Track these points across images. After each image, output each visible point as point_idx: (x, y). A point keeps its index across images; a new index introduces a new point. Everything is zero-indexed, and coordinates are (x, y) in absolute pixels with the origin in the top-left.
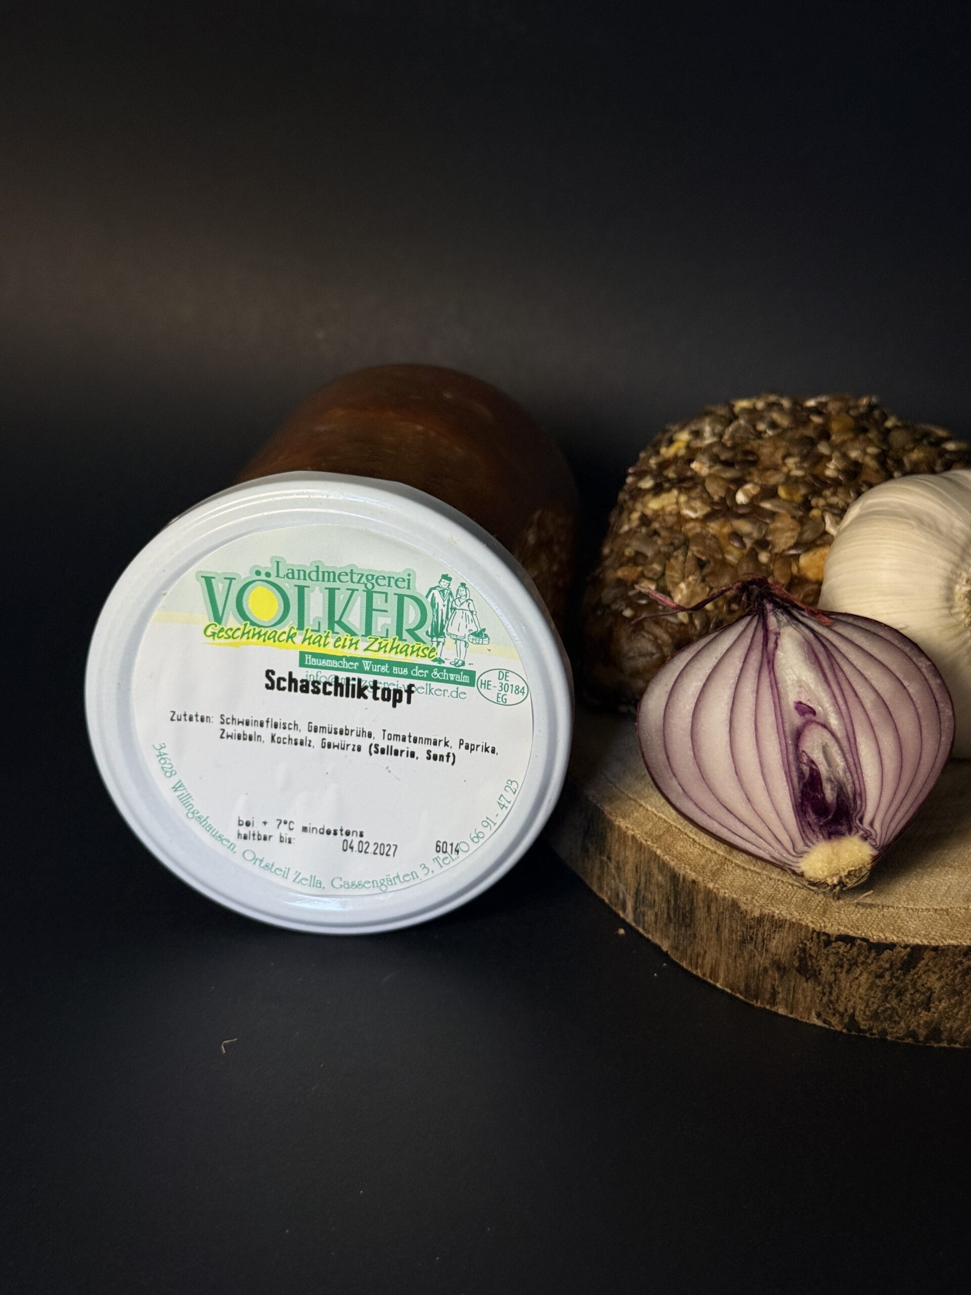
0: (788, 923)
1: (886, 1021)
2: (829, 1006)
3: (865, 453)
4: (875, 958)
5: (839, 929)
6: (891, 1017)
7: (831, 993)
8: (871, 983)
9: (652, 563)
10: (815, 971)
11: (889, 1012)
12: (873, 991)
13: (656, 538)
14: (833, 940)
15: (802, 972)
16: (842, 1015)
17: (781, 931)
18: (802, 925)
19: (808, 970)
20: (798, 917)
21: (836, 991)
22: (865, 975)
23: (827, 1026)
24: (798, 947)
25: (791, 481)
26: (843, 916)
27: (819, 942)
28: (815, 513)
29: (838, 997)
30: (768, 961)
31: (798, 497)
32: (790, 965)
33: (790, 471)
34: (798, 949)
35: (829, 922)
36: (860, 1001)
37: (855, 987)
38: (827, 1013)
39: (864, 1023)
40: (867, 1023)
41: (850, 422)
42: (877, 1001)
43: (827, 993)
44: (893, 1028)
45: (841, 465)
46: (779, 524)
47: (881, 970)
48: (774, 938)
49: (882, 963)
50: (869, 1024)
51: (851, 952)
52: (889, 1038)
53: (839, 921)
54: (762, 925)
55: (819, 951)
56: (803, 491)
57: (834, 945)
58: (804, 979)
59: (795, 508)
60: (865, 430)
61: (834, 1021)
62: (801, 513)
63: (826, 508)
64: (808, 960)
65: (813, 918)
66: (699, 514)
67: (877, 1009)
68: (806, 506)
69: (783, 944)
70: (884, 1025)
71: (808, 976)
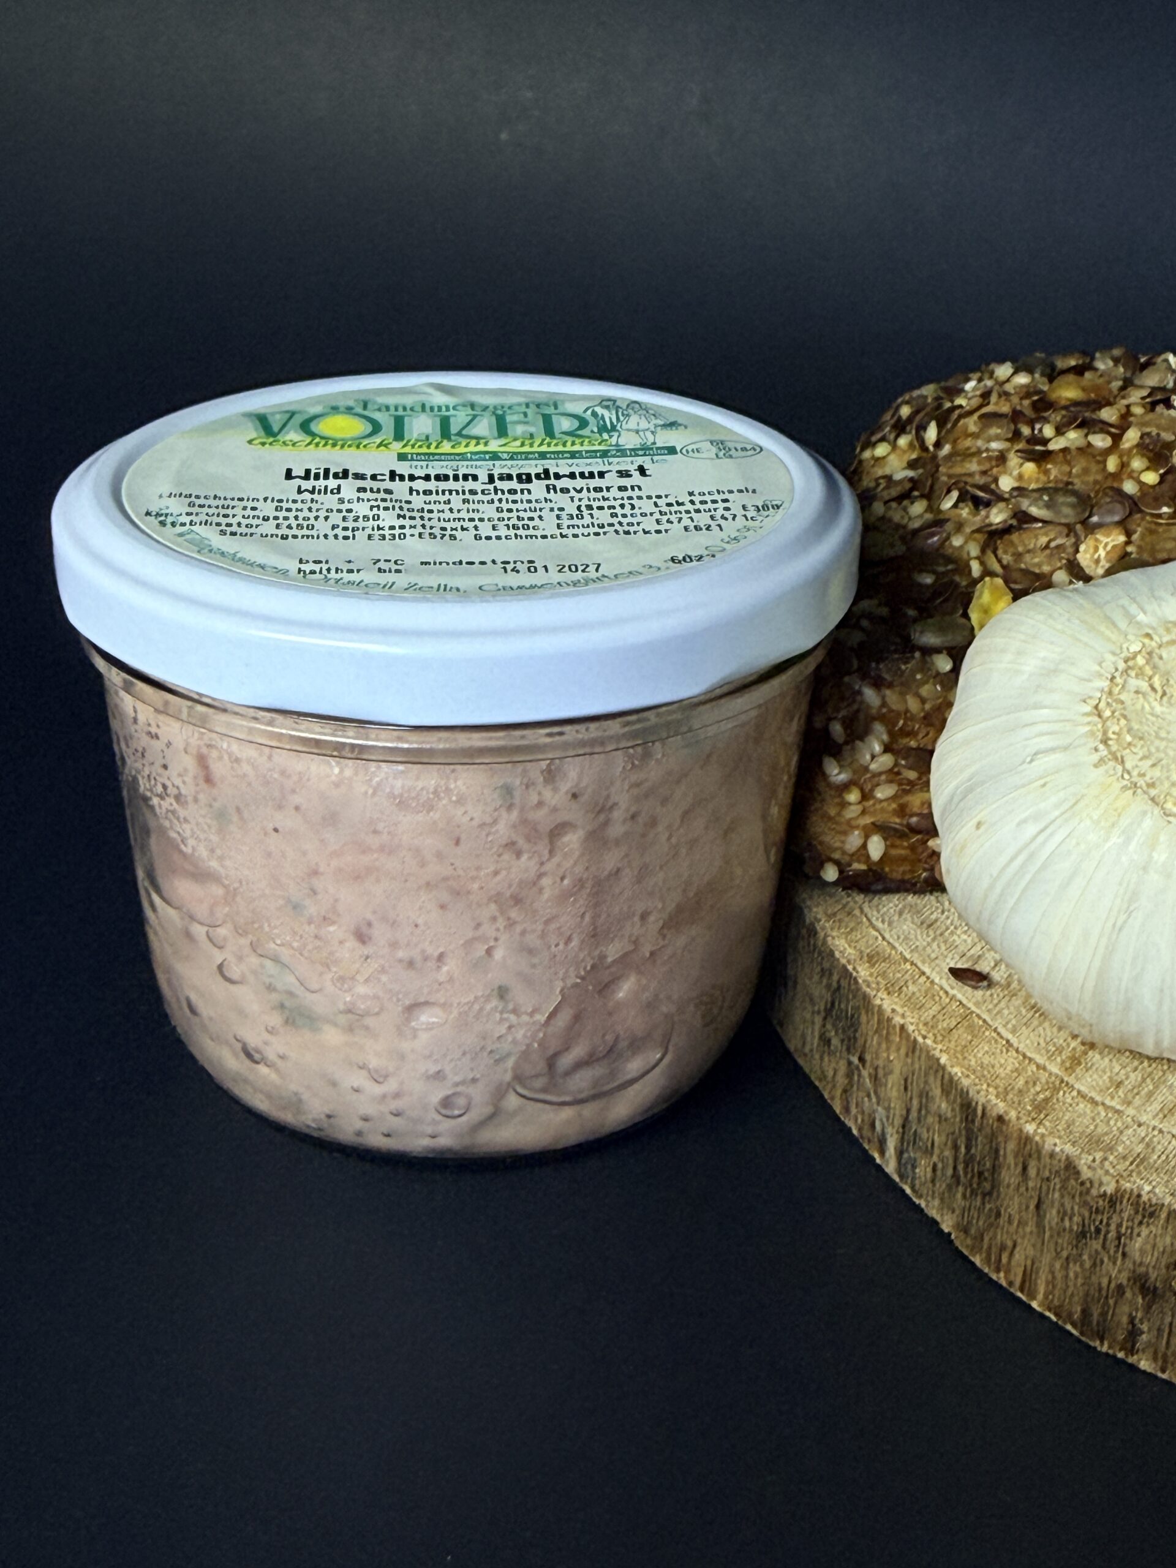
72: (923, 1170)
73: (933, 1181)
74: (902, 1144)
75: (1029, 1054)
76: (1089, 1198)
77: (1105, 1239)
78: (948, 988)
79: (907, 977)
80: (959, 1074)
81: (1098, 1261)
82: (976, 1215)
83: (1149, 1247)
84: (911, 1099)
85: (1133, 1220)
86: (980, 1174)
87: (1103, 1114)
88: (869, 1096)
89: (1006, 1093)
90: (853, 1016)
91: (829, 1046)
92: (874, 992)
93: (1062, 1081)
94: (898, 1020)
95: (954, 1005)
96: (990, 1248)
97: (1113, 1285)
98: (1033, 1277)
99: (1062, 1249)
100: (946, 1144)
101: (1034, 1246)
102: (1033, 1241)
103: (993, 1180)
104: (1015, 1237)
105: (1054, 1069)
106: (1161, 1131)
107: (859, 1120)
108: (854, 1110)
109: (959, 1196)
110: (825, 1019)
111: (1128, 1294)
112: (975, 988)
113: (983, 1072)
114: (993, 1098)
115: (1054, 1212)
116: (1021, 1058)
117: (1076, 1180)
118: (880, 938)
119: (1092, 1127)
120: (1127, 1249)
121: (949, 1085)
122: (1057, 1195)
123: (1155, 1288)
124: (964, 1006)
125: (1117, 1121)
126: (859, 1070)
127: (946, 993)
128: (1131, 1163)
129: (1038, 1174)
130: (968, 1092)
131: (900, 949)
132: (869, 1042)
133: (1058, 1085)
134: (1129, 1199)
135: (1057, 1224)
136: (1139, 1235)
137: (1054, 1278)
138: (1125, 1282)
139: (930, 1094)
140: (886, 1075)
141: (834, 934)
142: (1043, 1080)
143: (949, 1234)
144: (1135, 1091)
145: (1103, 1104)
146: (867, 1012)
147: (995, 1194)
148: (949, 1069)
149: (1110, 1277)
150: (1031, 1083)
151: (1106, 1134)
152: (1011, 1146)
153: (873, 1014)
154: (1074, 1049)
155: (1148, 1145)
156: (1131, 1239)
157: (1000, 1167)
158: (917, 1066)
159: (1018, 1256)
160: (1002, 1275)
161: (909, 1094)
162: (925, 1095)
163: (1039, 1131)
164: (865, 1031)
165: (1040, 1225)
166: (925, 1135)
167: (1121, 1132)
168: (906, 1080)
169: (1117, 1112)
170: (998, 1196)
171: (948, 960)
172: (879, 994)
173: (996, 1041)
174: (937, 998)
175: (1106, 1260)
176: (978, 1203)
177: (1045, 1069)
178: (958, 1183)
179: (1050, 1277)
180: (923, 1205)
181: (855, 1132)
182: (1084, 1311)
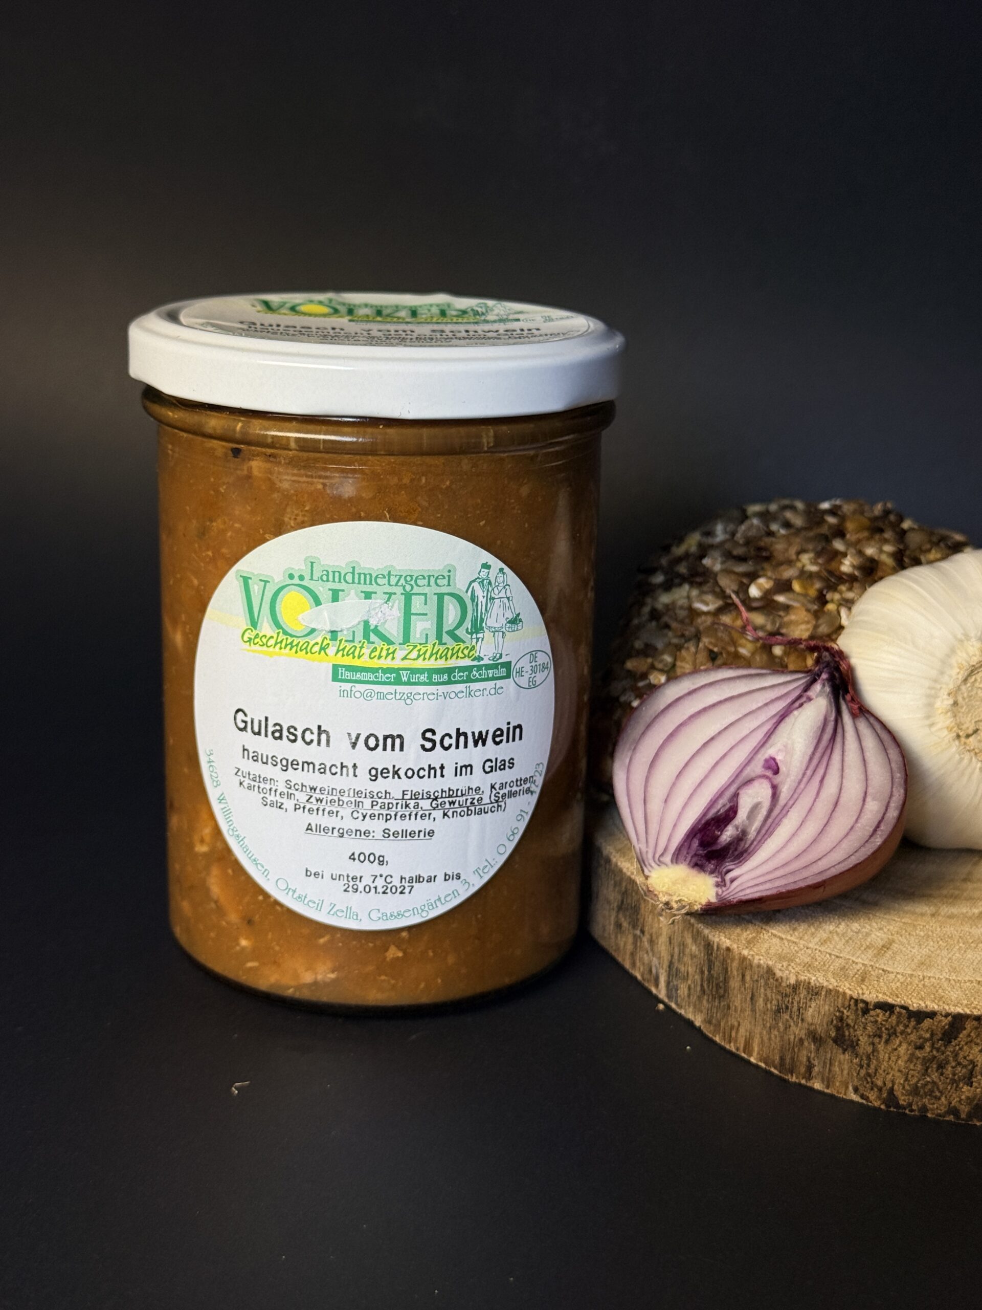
0: (824, 990)
1: (926, 1096)
2: (866, 1079)
3: (881, 551)
4: (914, 1028)
5: (877, 997)
6: (932, 1091)
7: (868, 1065)
8: (910, 1054)
9: (662, 653)
10: (852, 1041)
11: (929, 1086)
12: (913, 1064)
13: (666, 631)
14: (871, 1007)
15: (839, 1043)
16: (880, 1090)
17: (818, 998)
18: (839, 991)
19: (845, 1040)
20: (836, 984)
21: (874, 1063)
22: (904, 1046)
23: (864, 1102)
24: (835, 1015)
25: (805, 576)
26: (882, 984)
27: (857, 1009)
28: (831, 607)
29: (876, 1070)
30: (803, 1032)
31: (813, 593)
32: (826, 1035)
33: (804, 566)
34: (834, 1018)
35: (867, 989)
36: (898, 1074)
37: (893, 1058)
38: (865, 1087)
39: (903, 1098)
40: (907, 1098)
41: (866, 522)
42: (917, 1074)
43: (865, 1066)
44: (933, 1104)
45: (857, 561)
46: (793, 617)
47: (921, 1040)
48: (810, 1007)
49: (922, 1033)
50: (909, 1099)
51: (890, 1020)
52: (929, 1115)
53: (878, 989)
54: (798, 992)
55: (857, 1019)
56: (818, 585)
57: (872, 1013)
58: (840, 1051)
59: (810, 602)
60: (881, 531)
61: (872, 1096)
62: (816, 607)
63: (842, 602)
64: (845, 1029)
65: (850, 985)
66: (711, 607)
67: (918, 1082)
68: (822, 600)
69: (819, 1012)
70: (924, 1100)
71: (845, 1047)
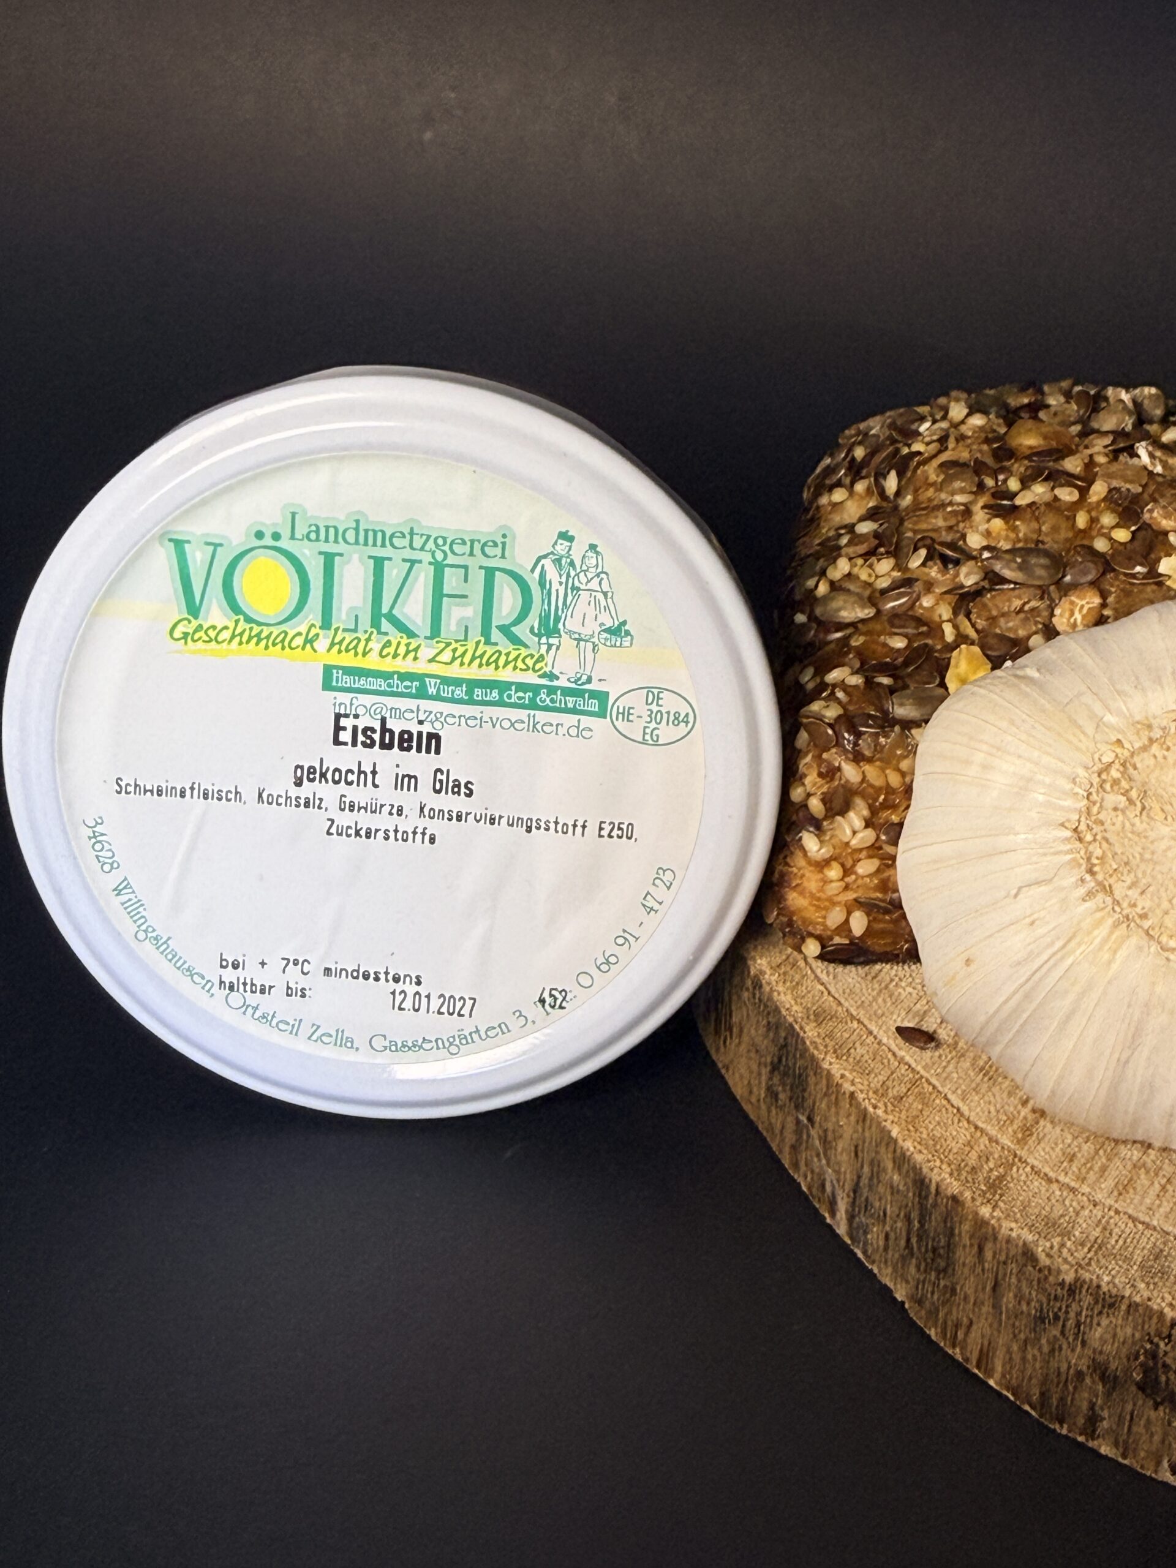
72: (875, 1236)
73: (886, 1249)
74: (854, 1210)
75: (980, 1124)
76: (1047, 1286)
77: (1064, 1326)
78: (895, 1049)
79: (854, 1037)
80: (912, 1149)
81: (1057, 1346)
82: (930, 1289)
83: (1108, 1336)
84: (862, 1167)
85: (1092, 1309)
86: (934, 1250)
87: (1058, 1193)
88: (818, 1155)
89: (959, 1169)
90: (800, 1075)
91: (777, 1100)
92: (822, 1056)
93: (1015, 1156)
94: (847, 1087)
95: (904, 1068)
96: (945, 1322)
97: (1072, 1371)
98: (991, 1354)
99: (1020, 1331)
100: (898, 1216)
101: (991, 1326)
102: (990, 1320)
103: (948, 1258)
104: (971, 1316)
105: (1006, 1141)
106: (1117, 1212)
107: (809, 1178)
108: (803, 1168)
109: (913, 1270)
110: (772, 1071)
111: (1088, 1380)
112: (922, 1049)
113: (934, 1145)
114: (947, 1176)
115: (1011, 1295)
116: (973, 1130)
117: (1034, 1267)
118: (826, 993)
119: (1048, 1208)
120: (1086, 1337)
121: (902, 1160)
122: (1014, 1280)
123: (1116, 1378)
124: (913, 1069)
125: (1072, 1200)
126: (808, 1131)
127: (894, 1054)
128: (1089, 1250)
129: (994, 1257)
130: (921, 1169)
131: (846, 1004)
132: (817, 1104)
133: (1012, 1160)
134: (1088, 1289)
135: (1014, 1306)
136: (1099, 1324)
137: (1011, 1359)
138: (1085, 1369)
139: (882, 1165)
140: (835, 1139)
141: (781, 988)
142: (996, 1156)
143: (903, 1303)
144: (1089, 1165)
145: (1057, 1181)
146: (815, 1074)
147: (950, 1271)
148: (900, 1141)
149: (1070, 1363)
150: (984, 1158)
151: (1062, 1216)
152: (966, 1227)
153: (821, 1077)
154: (1025, 1118)
155: (1105, 1229)
156: (1091, 1329)
157: (955, 1246)
158: (867, 1134)
159: (975, 1334)
160: (958, 1350)
161: (860, 1160)
162: (876, 1166)
163: (995, 1214)
164: (813, 1092)
165: (996, 1306)
166: (877, 1204)
167: (1077, 1214)
168: (856, 1147)
169: (1073, 1190)
170: (953, 1274)
171: (895, 1017)
172: (828, 1058)
173: (947, 1109)
174: (885, 1061)
175: (1065, 1346)
176: (933, 1278)
177: (997, 1142)
178: (912, 1254)
179: (1007, 1357)
180: (876, 1271)
181: (804, 1189)
182: (1042, 1394)
